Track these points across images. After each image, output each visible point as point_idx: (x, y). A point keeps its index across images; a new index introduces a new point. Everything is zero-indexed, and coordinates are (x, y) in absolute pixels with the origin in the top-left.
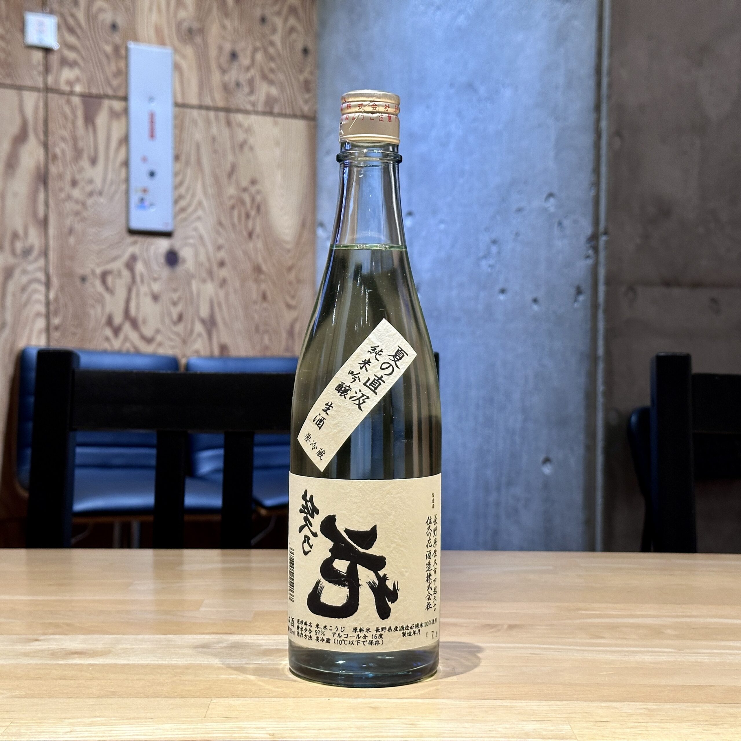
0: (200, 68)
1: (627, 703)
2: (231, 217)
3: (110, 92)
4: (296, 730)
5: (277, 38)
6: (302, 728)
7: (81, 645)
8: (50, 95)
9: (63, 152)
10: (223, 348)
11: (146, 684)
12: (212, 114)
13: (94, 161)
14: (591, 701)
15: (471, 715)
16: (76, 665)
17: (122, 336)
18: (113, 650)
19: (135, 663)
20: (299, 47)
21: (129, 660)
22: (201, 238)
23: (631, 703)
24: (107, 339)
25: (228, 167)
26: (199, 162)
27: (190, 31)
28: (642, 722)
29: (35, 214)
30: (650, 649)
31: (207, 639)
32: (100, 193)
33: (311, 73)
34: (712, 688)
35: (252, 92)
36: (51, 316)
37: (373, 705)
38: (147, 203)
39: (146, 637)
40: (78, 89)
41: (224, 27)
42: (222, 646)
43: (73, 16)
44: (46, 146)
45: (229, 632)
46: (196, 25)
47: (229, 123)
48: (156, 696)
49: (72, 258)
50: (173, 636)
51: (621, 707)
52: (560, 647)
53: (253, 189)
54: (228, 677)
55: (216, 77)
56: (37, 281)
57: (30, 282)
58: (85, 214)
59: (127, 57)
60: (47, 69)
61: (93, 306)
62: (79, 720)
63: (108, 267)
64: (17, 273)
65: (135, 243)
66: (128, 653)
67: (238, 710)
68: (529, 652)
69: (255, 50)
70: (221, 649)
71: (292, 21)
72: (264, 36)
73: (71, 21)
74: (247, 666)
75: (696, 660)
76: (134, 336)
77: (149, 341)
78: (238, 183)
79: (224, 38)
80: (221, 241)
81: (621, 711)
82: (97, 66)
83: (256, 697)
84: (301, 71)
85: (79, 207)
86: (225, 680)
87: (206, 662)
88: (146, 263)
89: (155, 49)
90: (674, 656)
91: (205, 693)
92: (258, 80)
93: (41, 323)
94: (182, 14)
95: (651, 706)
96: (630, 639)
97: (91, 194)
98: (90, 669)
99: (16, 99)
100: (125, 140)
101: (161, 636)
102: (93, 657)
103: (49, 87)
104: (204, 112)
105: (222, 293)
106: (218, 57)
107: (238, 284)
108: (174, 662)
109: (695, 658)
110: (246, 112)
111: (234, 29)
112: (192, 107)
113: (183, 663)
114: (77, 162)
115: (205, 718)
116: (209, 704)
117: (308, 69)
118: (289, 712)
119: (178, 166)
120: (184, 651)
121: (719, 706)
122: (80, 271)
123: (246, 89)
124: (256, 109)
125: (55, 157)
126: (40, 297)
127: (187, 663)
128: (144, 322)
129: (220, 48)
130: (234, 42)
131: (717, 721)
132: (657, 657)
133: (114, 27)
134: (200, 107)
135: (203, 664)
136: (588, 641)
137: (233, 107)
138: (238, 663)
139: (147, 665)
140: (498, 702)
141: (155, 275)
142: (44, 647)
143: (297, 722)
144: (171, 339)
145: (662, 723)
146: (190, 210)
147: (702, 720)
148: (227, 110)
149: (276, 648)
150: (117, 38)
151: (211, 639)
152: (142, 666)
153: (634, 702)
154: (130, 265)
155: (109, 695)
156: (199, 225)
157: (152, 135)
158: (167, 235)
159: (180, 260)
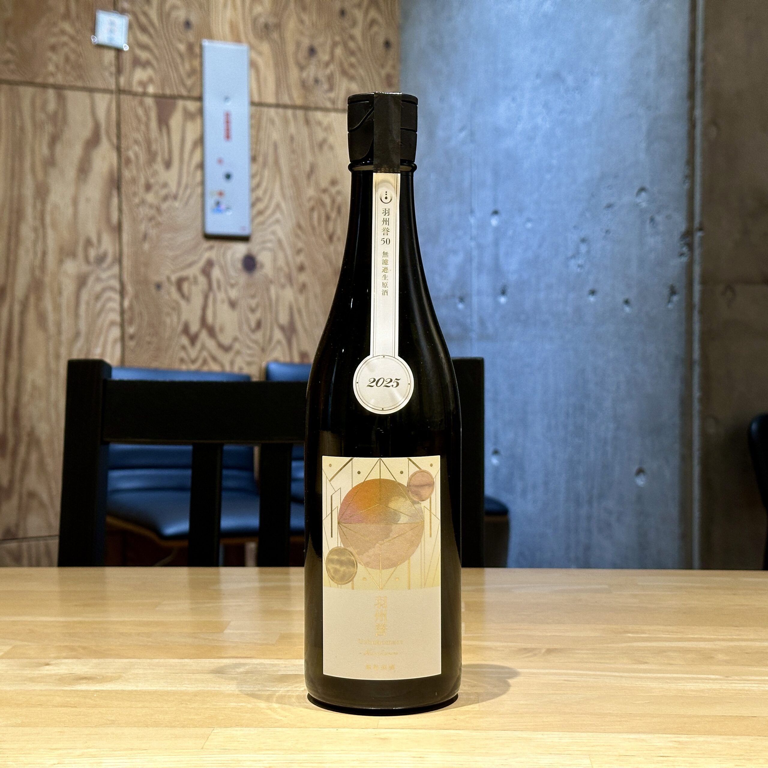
0: (276, 65)
1: (657, 735)
2: (311, 218)
3: (184, 92)
4: (295, 762)
5: (357, 32)
6: (301, 761)
7: (92, 670)
8: (123, 97)
9: (137, 156)
10: (304, 355)
11: (149, 712)
12: (290, 112)
13: (168, 165)
14: (618, 732)
15: (485, 747)
16: (82, 691)
17: (198, 345)
18: (124, 675)
19: (143, 690)
20: (381, 40)
21: (137, 686)
22: (280, 242)
23: (660, 735)
24: (184, 348)
25: (308, 168)
26: (276, 162)
27: (266, 26)
28: (670, 757)
29: (108, 219)
30: (695, 676)
31: (224, 663)
32: (175, 197)
33: (394, 67)
34: (755, 718)
35: (331, 89)
36: (126, 324)
37: (382, 736)
38: (223, 206)
39: (162, 660)
40: (151, 89)
41: (302, 22)
42: (238, 671)
43: (145, 14)
44: (118, 149)
45: (249, 656)
46: (272, 20)
47: (307, 122)
48: (157, 724)
49: (146, 265)
50: (189, 660)
51: (650, 740)
52: (598, 673)
53: (333, 190)
54: (236, 704)
55: (294, 74)
56: (112, 289)
57: (104, 290)
58: (160, 219)
59: (201, 56)
60: (119, 71)
61: (168, 314)
62: (70, 751)
63: (184, 273)
64: (91, 280)
65: (211, 248)
66: (138, 678)
67: (239, 741)
68: (563, 679)
69: (335, 45)
70: (237, 674)
71: (373, 14)
72: (343, 29)
73: (143, 19)
74: (259, 693)
75: (743, 688)
76: (211, 344)
77: (227, 349)
78: (317, 184)
79: (302, 33)
80: (300, 245)
81: (650, 744)
82: (171, 65)
83: (261, 727)
84: (383, 66)
85: (153, 212)
86: (233, 708)
87: (218, 689)
88: (223, 269)
89: (231, 46)
90: (720, 683)
91: (208, 722)
92: (337, 75)
93: (116, 332)
94: (258, 9)
95: (684, 738)
96: (675, 664)
97: (165, 198)
98: (95, 695)
99: (88, 101)
100: (200, 141)
101: (177, 660)
102: (100, 683)
103: (122, 88)
104: (281, 111)
105: (302, 299)
106: (296, 53)
107: (318, 289)
108: (183, 689)
109: (742, 685)
110: (325, 110)
111: (313, 24)
112: (269, 106)
113: (193, 689)
114: (151, 166)
115: (202, 750)
116: (210, 735)
117: (390, 63)
118: (292, 743)
119: (255, 167)
120: (198, 676)
121: (758, 739)
122: (156, 278)
123: (326, 86)
124: (336, 107)
125: (128, 161)
126: (115, 305)
127: (196, 689)
128: (222, 330)
129: (298, 45)
130: (312, 37)
131: (751, 756)
132: (701, 685)
133: (188, 24)
134: (277, 106)
135: (214, 690)
136: (630, 667)
137: (312, 105)
138: (252, 689)
139: (155, 692)
140: (518, 734)
141: (233, 282)
142: (53, 672)
143: (299, 754)
144: (249, 347)
145: (692, 757)
146: (269, 212)
147: (736, 754)
148: (306, 108)
149: (294, 673)
150: (191, 36)
151: (229, 663)
152: (149, 693)
153: (666, 734)
154: (206, 271)
155: (107, 724)
156: (277, 228)
157: (228, 136)
158: (245, 239)
159: (258, 266)
